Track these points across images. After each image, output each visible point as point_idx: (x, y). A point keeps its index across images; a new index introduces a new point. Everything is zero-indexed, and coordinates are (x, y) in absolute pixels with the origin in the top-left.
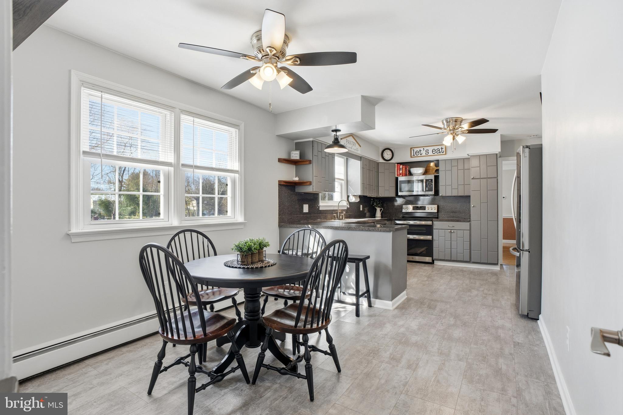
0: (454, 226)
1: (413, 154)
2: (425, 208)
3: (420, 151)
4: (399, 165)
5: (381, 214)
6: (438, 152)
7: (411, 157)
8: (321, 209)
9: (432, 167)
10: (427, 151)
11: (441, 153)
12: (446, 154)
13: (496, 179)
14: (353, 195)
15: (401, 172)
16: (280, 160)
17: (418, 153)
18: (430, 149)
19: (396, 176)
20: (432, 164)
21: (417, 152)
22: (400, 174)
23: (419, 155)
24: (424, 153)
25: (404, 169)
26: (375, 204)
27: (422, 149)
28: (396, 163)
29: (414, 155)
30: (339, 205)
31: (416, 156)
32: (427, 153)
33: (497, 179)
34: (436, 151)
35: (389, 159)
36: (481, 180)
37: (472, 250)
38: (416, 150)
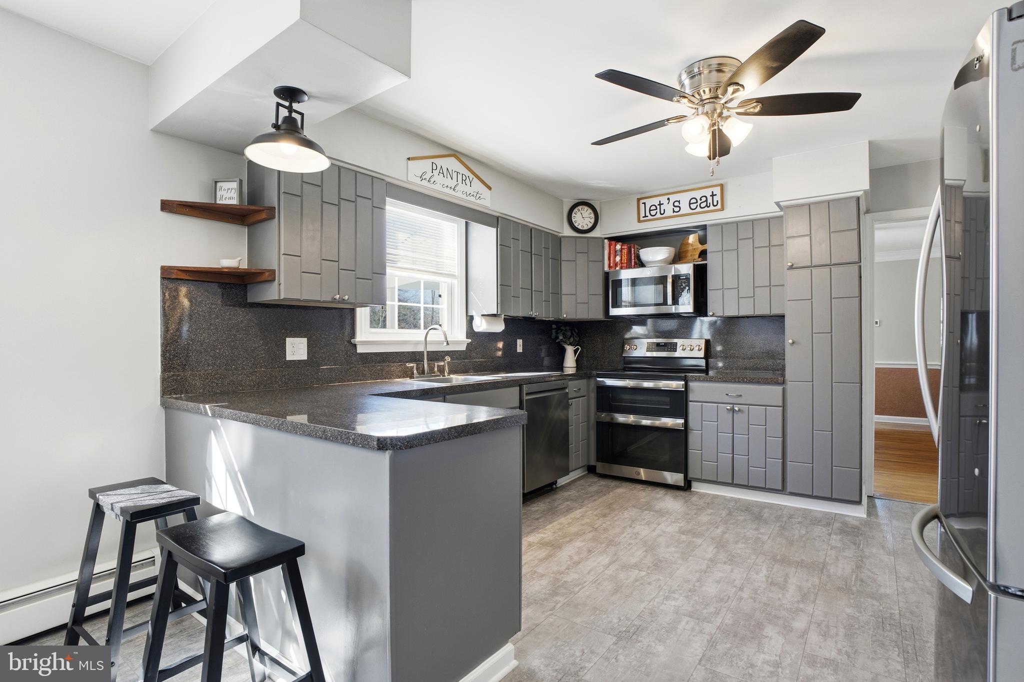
0: (741, 396)
1: (642, 214)
2: (676, 346)
3: (660, 205)
4: (613, 243)
5: (577, 361)
6: (704, 204)
7: (639, 221)
8: (360, 350)
9: (692, 245)
10: (677, 205)
11: (712, 208)
12: (722, 209)
13: (856, 267)
14: (482, 315)
15: (618, 259)
16: (167, 206)
17: (655, 211)
18: (685, 198)
19: (606, 269)
20: (692, 239)
21: (653, 208)
22: (616, 265)
23: (659, 215)
24: (668, 209)
25: (625, 251)
26: (561, 338)
27: (664, 199)
28: (606, 238)
29: (646, 216)
30: (427, 339)
31: (650, 217)
32: (677, 209)
33: (860, 266)
34: (698, 204)
35: (586, 228)
36: (814, 270)
37: (789, 460)
38: (649, 202)
